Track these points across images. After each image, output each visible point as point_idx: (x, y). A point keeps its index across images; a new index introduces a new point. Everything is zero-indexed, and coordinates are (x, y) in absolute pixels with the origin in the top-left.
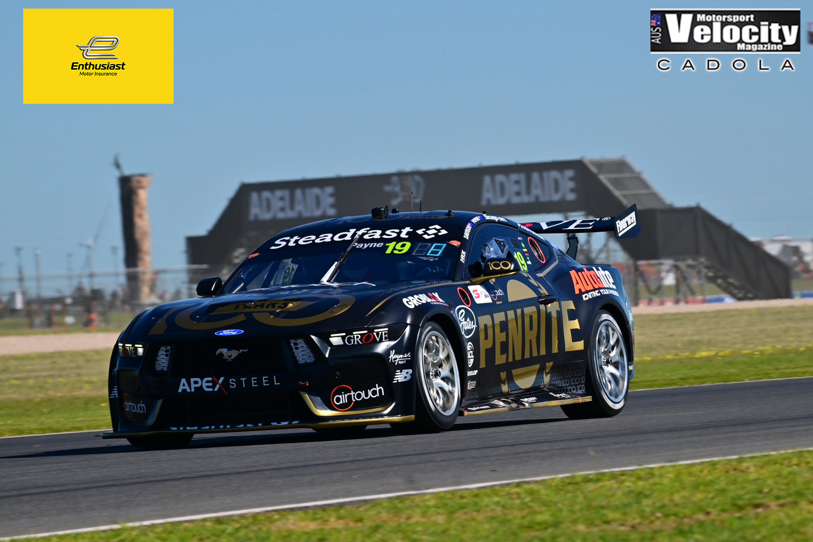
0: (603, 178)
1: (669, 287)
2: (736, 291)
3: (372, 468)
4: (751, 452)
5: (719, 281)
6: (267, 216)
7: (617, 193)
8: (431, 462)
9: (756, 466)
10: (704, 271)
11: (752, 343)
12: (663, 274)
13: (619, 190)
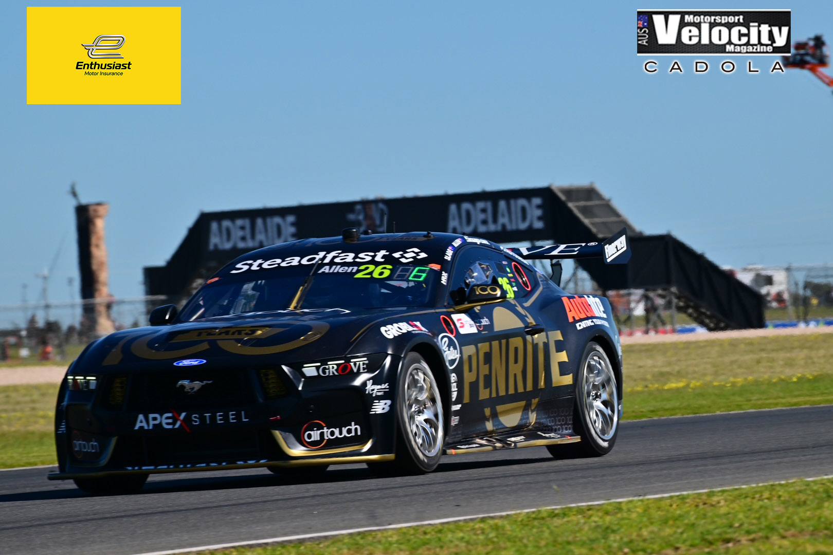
0: (571, 205)
1: (638, 318)
2: (707, 321)
3: (332, 503)
4: (721, 485)
5: (690, 311)
6: (228, 246)
7: (586, 221)
8: (393, 497)
9: (726, 500)
10: (675, 301)
11: (723, 374)
12: (633, 305)
13: (586, 217)
